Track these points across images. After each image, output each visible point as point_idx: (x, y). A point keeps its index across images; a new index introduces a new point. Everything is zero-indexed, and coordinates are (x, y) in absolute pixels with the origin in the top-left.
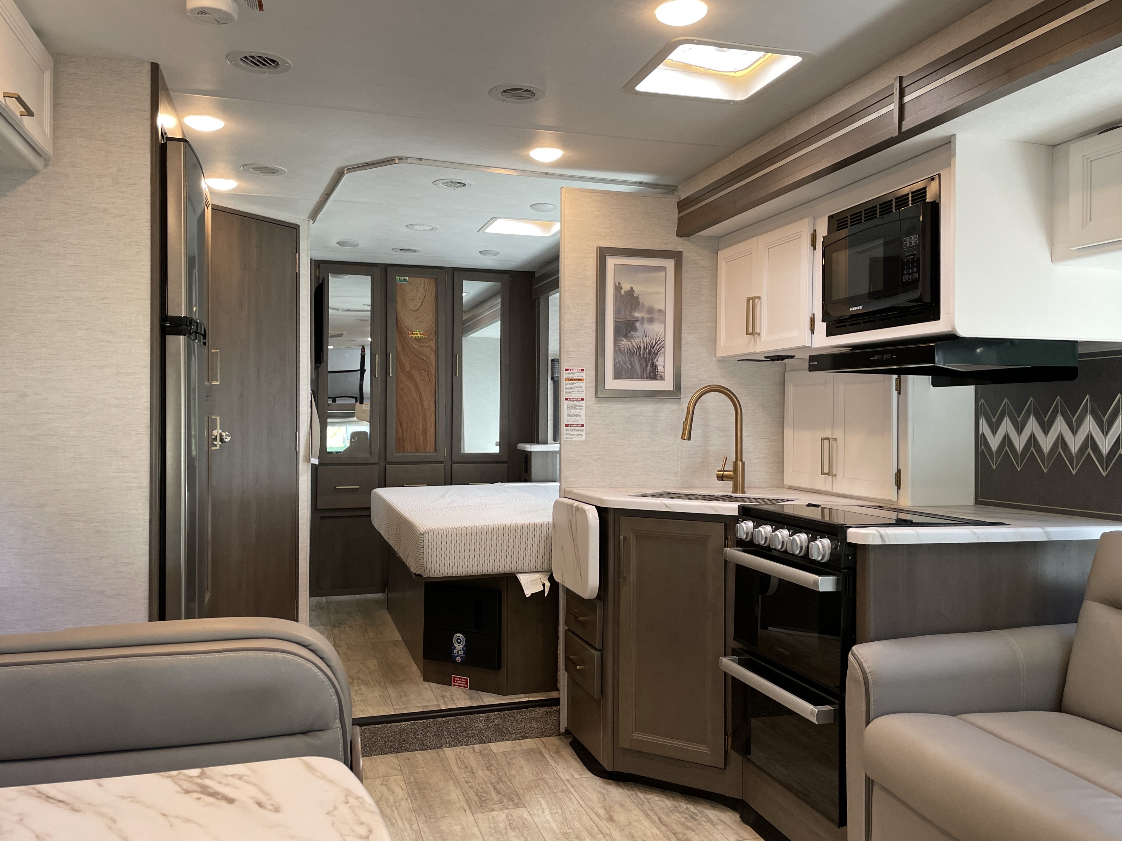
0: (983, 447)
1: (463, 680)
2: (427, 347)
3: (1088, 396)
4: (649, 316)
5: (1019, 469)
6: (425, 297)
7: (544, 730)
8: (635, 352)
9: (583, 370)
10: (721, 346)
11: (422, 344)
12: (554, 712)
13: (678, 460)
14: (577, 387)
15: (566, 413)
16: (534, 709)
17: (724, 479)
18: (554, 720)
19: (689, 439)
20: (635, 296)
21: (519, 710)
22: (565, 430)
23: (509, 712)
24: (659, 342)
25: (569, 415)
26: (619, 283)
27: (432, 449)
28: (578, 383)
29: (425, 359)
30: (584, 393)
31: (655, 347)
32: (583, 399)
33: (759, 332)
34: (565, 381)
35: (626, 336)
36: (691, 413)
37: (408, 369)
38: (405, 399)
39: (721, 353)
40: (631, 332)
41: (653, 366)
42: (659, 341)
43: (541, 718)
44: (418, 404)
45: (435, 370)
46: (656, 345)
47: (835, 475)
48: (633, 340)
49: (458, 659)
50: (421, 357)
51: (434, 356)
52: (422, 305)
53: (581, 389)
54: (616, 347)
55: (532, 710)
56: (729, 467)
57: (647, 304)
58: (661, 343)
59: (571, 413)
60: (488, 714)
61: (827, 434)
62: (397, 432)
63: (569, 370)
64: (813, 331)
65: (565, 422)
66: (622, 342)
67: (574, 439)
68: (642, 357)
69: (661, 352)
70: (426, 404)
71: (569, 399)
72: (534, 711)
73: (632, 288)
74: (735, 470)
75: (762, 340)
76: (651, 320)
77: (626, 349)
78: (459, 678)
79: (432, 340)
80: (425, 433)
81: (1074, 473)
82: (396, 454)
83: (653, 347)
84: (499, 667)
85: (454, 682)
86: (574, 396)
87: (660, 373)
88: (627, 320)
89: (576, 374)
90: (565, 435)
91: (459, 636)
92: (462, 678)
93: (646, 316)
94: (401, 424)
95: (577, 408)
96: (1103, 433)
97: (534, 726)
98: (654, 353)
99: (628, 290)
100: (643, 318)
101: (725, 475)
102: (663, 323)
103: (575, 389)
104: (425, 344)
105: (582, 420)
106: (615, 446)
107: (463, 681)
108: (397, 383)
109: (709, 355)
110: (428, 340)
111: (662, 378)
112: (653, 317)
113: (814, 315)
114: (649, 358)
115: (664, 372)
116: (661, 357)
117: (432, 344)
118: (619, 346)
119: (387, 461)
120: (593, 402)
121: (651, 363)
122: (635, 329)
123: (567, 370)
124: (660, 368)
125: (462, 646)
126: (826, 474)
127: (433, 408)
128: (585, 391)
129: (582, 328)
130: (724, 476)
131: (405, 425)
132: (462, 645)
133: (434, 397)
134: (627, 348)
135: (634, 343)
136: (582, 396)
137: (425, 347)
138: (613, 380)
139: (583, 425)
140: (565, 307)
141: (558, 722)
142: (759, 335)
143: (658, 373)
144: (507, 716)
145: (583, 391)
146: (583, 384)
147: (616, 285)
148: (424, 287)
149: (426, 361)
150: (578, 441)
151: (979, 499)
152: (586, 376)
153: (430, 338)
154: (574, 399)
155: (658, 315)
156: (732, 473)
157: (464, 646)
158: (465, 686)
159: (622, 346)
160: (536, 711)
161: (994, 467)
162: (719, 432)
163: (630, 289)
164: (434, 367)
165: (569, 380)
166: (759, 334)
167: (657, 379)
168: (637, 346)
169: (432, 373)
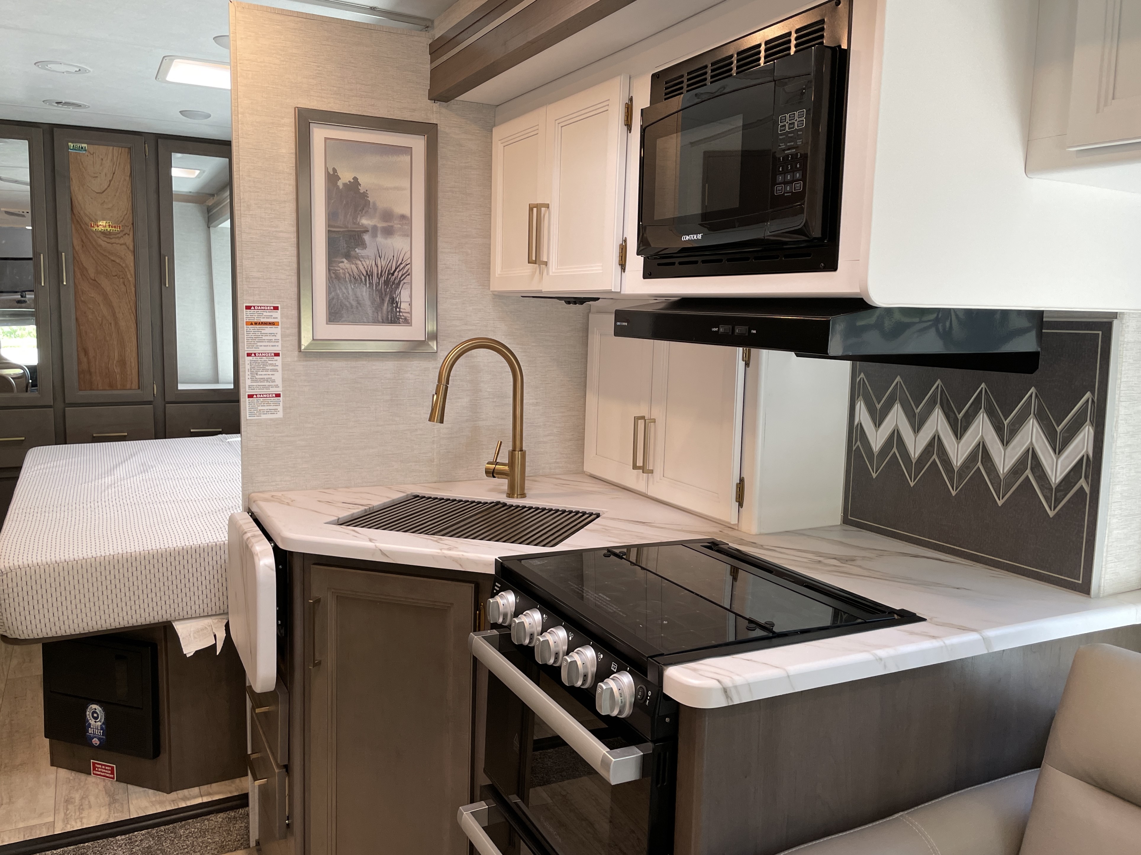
0: (858, 443)
1: (106, 768)
2: (121, 245)
3: (1033, 390)
4: (385, 224)
5: (912, 484)
6: (114, 173)
7: (224, 843)
8: (363, 280)
9: (276, 308)
10: (497, 276)
11: (113, 241)
12: (241, 816)
13: (433, 442)
14: (266, 335)
15: (250, 377)
16: (208, 817)
17: (495, 475)
18: (241, 827)
19: (442, 422)
20: (362, 191)
21: (183, 823)
22: (247, 403)
23: (167, 827)
24: (402, 266)
25: (253, 380)
26: (334, 170)
27: (135, 385)
28: (268, 329)
29: (117, 261)
30: (280, 344)
31: (396, 273)
32: (277, 355)
33: (546, 260)
34: (245, 326)
35: (348, 256)
36: (444, 381)
37: (92, 275)
38: (90, 317)
39: (496, 286)
40: (356, 250)
41: (392, 303)
42: (401, 263)
43: (220, 827)
44: (111, 324)
45: (133, 276)
46: (398, 270)
47: (652, 472)
48: (359, 262)
49: (96, 742)
50: (112, 258)
51: (132, 258)
52: (109, 185)
53: (273, 338)
54: (331, 271)
55: (205, 819)
56: (504, 458)
57: (381, 205)
58: (404, 267)
59: (257, 377)
60: (131, 835)
61: (643, 410)
62: (79, 362)
63: (252, 308)
64: (623, 266)
65: (247, 390)
66: (340, 265)
67: (264, 417)
68: (374, 288)
69: (404, 281)
70: (122, 324)
71: (253, 355)
72: (208, 820)
73: (355, 179)
74: (511, 464)
75: (551, 274)
76: (388, 232)
77: (347, 275)
78: (102, 765)
79: (129, 235)
80: (122, 363)
81: (1000, 503)
82: (81, 393)
83: (393, 274)
84: (156, 753)
85: (94, 769)
86: (261, 349)
87: (404, 314)
88: (350, 229)
89: (265, 314)
90: (248, 411)
91: (95, 709)
92: (105, 766)
93: (381, 225)
94: (86, 352)
95: (267, 368)
96: (1054, 450)
97: (209, 840)
98: (393, 283)
99: (349, 182)
100: (375, 228)
101: (497, 470)
102: (408, 236)
103: (264, 338)
104: (117, 241)
105: (277, 386)
106: (333, 426)
107: (107, 770)
108: (76, 293)
109: (480, 287)
110: (121, 234)
111: (407, 322)
112: (392, 226)
113: (625, 241)
114: (386, 291)
115: (410, 313)
116: (405, 289)
117: (128, 240)
118: (336, 270)
119: (67, 402)
120: (296, 359)
121: (390, 298)
122: (363, 245)
123: (248, 308)
124: (404, 306)
125: (99, 724)
126: (639, 468)
127: (133, 329)
128: (280, 341)
129: (273, 241)
130: (495, 471)
131: (91, 354)
132: (100, 721)
133: (135, 314)
134: (350, 275)
135: (361, 268)
136: (277, 349)
137: (117, 244)
138: (327, 324)
139: (278, 395)
140: (242, 204)
141: (247, 828)
142: (546, 265)
143: (401, 314)
144: (162, 833)
145: (277, 341)
146: (277, 330)
147: (328, 172)
148: (112, 160)
149: (120, 265)
150: (271, 419)
151: (849, 517)
152: (281, 318)
153: (124, 233)
154: (262, 355)
155: (400, 224)
156: (506, 468)
157: (103, 724)
158: (111, 776)
159: (341, 271)
160: (212, 820)
161: (874, 475)
162: (495, 400)
163: (352, 181)
164: (132, 272)
165: (252, 324)
166: (546, 263)
167: (399, 323)
168: (367, 272)
169: (129, 281)
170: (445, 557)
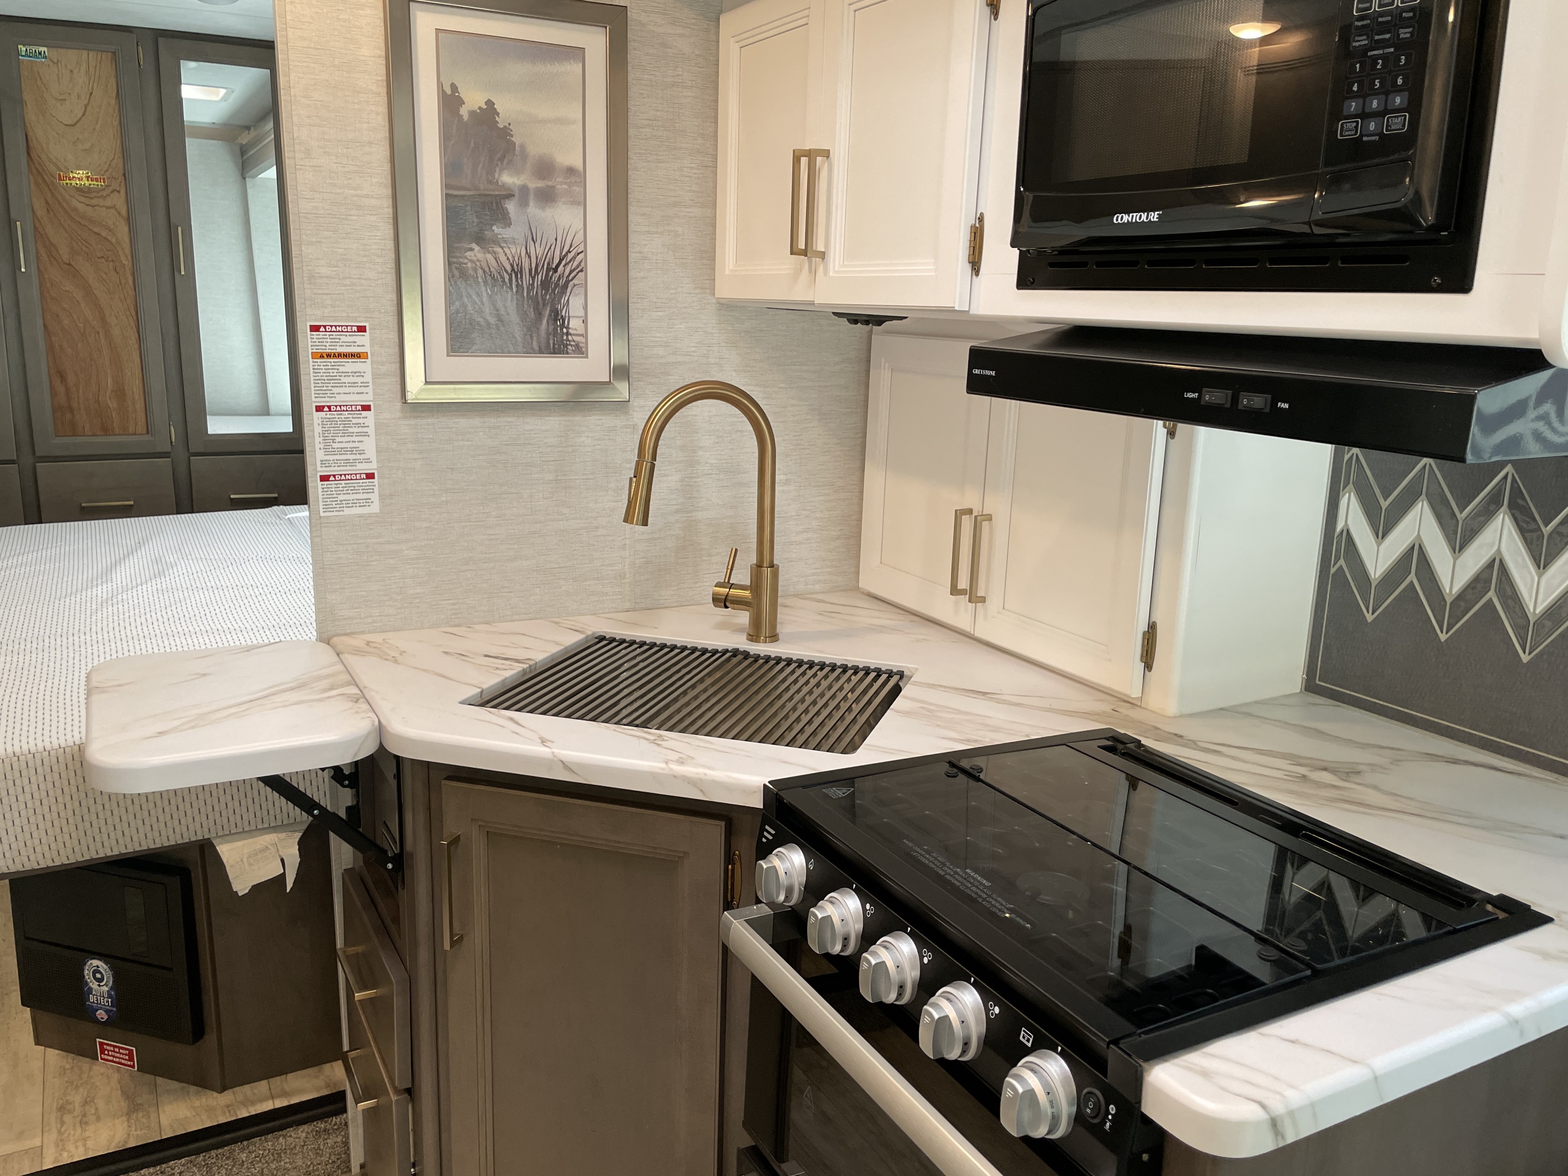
0: (1342, 562)
1: (121, 1051)
2: (107, 208)
4: (540, 184)
5: (1443, 637)
6: (91, 94)
7: (311, 1168)
8: (507, 280)
9: (362, 329)
10: (727, 272)
11: (94, 202)
12: (336, 1127)
13: (624, 547)
14: (347, 374)
15: (322, 446)
16: (284, 1132)
17: (728, 604)
18: (335, 1143)
19: (645, 523)
20: (501, 126)
21: (245, 1143)
22: (320, 490)
23: (220, 1151)
24: (570, 256)
25: (328, 450)
26: (454, 87)
27: (141, 428)
28: (350, 365)
29: (104, 234)
30: (370, 390)
31: (561, 268)
32: (366, 408)
33: (823, 250)
34: (311, 360)
35: (480, 239)
36: (648, 457)
37: (66, 257)
38: (66, 322)
39: (725, 290)
40: (494, 228)
41: (556, 320)
42: (569, 252)
43: (303, 1146)
44: (98, 333)
45: (129, 257)
46: (563, 263)
47: (983, 600)
48: (499, 250)
49: (101, 1015)
50: (96, 230)
51: (126, 229)
52: (85, 111)
53: (360, 380)
54: (454, 266)
55: (280, 1136)
56: (743, 576)
57: (535, 150)
58: (574, 258)
59: (335, 445)
60: (164, 1166)
61: (971, 500)
62: (54, 394)
63: (322, 329)
64: (975, 265)
65: (319, 469)
66: (468, 254)
67: (347, 512)
68: (525, 294)
69: (575, 281)
70: (116, 332)
71: (326, 409)
72: (284, 1136)
73: (490, 103)
74: (756, 586)
75: (831, 274)
76: (547, 197)
77: (480, 272)
78: (115, 1047)
79: (119, 192)
80: (120, 393)
82: (58, 440)
83: (555, 270)
84: (198, 1033)
85: (102, 1052)
86: (340, 399)
87: (575, 338)
88: (483, 192)
89: (343, 339)
90: (321, 504)
91: (98, 967)
92: (120, 1048)
93: (534, 184)
94: (63, 377)
95: (351, 430)
97: (288, 1165)
98: (557, 285)
99: (480, 108)
100: (524, 189)
101: (733, 596)
102: (579, 204)
103: (343, 380)
104: (101, 202)
105: (368, 461)
106: (463, 524)
107: (123, 1054)
108: (41, 286)
109: (698, 291)
110: (107, 191)
111: (580, 351)
112: (553, 187)
113: (981, 219)
114: (544, 300)
115: (585, 335)
116: (576, 295)
117: (119, 200)
118: (461, 263)
119: (38, 454)
120: (398, 414)
121: (551, 311)
122: (506, 221)
123: (315, 329)
124: (575, 324)
125: (106, 989)
126: (962, 592)
127: (133, 341)
128: (370, 384)
129: (352, 212)
130: (729, 598)
131: (71, 379)
132: (106, 985)
133: (135, 318)
134: (484, 271)
135: (503, 258)
136: (366, 399)
137: (101, 207)
138: (448, 355)
139: (370, 476)
140: (297, 147)
141: (346, 1144)
142: (823, 259)
143: (570, 338)
144: (213, 1161)
145: (365, 385)
146: (364, 367)
147: (443, 91)
148: (87, 72)
149: (108, 240)
150: (361, 516)
151: (1317, 682)
152: (372, 346)
153: (111, 189)
154: (341, 408)
155: (565, 183)
156: (747, 593)
157: (111, 988)
158: (129, 1063)
159: (469, 265)
160: (291, 1136)
161: (1370, 617)
162: (722, 476)
163: (485, 107)
164: (128, 251)
165: (322, 357)
166: (823, 255)
167: (567, 353)
168: (512, 266)
169: (124, 266)
170: (675, 777)
